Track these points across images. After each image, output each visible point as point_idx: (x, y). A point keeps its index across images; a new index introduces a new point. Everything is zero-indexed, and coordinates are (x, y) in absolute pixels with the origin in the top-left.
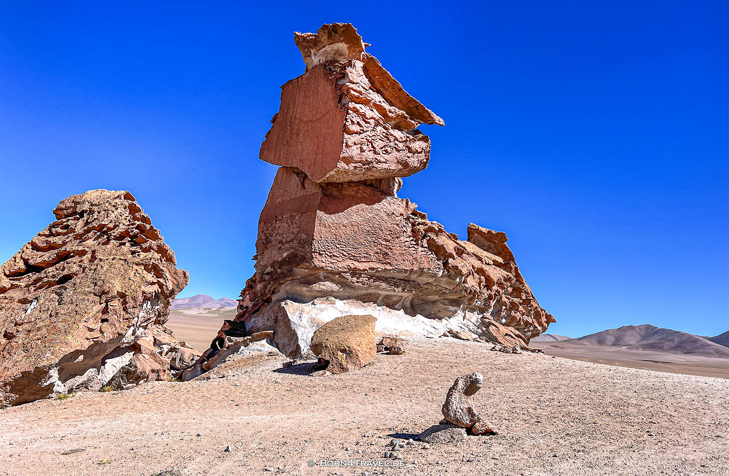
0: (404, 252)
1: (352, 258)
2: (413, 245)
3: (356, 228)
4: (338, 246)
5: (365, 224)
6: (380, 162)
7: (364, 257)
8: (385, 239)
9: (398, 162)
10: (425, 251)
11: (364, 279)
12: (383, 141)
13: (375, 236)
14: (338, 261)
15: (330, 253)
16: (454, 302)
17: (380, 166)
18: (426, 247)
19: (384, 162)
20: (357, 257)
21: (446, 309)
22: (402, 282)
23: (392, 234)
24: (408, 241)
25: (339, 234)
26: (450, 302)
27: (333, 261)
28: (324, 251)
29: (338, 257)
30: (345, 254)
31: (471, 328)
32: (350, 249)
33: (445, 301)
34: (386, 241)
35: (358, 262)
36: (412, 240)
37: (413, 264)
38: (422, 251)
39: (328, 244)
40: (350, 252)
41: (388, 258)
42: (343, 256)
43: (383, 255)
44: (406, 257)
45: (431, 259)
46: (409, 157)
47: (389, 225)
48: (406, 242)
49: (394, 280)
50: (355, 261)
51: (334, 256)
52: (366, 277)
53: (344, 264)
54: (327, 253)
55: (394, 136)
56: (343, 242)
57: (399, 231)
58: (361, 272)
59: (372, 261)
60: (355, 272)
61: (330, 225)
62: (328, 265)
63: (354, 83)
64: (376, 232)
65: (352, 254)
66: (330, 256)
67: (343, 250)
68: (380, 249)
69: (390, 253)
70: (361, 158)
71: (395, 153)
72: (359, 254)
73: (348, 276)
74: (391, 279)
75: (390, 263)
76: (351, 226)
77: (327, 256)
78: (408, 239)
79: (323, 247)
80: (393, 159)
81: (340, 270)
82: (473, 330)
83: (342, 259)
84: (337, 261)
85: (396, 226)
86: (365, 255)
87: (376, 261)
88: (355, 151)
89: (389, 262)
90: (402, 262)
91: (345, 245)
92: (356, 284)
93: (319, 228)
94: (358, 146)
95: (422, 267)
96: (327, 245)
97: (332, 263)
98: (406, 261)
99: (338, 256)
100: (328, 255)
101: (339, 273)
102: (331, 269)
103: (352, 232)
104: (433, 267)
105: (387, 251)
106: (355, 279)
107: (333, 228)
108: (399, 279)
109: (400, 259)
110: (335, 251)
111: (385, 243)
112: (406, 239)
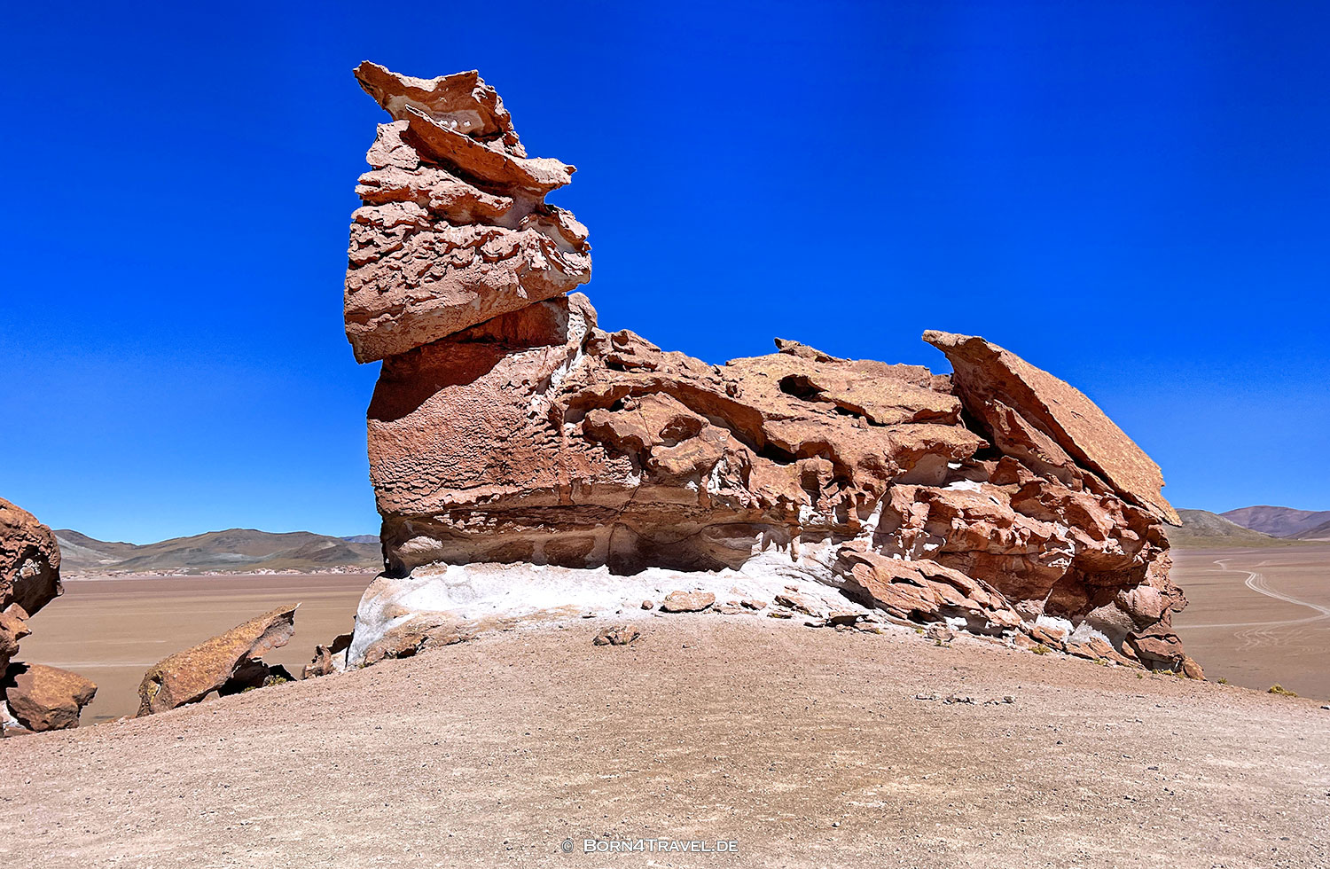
0: (533, 455)
1: (449, 484)
2: (550, 438)
3: (443, 427)
4: (419, 468)
5: (460, 418)
6: (418, 300)
7: (469, 478)
8: (499, 437)
9: (466, 287)
10: (577, 444)
11: (476, 519)
12: (426, 258)
13: (480, 435)
14: (423, 496)
15: (407, 483)
16: (737, 529)
17: (420, 308)
18: (579, 436)
19: (428, 299)
20: (456, 481)
21: (722, 546)
22: (558, 511)
23: (508, 424)
24: (538, 432)
25: (412, 446)
26: (726, 530)
27: (413, 497)
28: (393, 483)
29: (422, 488)
30: (433, 479)
31: (819, 574)
32: (439, 469)
33: (715, 529)
34: (503, 440)
35: (462, 489)
36: (548, 428)
37: (557, 474)
38: (571, 446)
39: (397, 469)
40: (441, 475)
41: (509, 472)
42: (430, 485)
43: (501, 468)
44: (539, 464)
45: (593, 458)
46: (485, 273)
47: (501, 409)
48: (535, 433)
49: (540, 511)
50: (456, 489)
51: (414, 487)
52: (480, 515)
53: (435, 499)
54: (399, 484)
55: (446, 242)
56: (424, 459)
57: (519, 416)
58: (469, 508)
59: (484, 484)
60: (457, 511)
61: (393, 433)
62: (405, 506)
63: (380, 168)
64: (480, 428)
65: (446, 477)
66: (408, 489)
67: (427, 474)
68: (493, 458)
69: (509, 462)
70: (383, 304)
71: (453, 274)
72: (459, 474)
73: (446, 519)
74: (532, 510)
75: (512, 482)
76: (432, 427)
77: (400, 490)
78: (539, 428)
79: (390, 476)
80: (450, 285)
81: (428, 510)
82: (824, 578)
83: (430, 490)
84: (420, 497)
85: (513, 408)
86: (471, 474)
87: (491, 481)
88: (366, 297)
89: (511, 478)
90: (534, 476)
91: (430, 465)
92: (466, 531)
93: (375, 443)
94: (372, 285)
95: (575, 476)
96: (397, 471)
97: (412, 501)
98: (542, 471)
99: (422, 485)
100: (402, 488)
101: (430, 517)
102: (411, 512)
103: (437, 436)
104: (601, 472)
105: (504, 459)
106: (461, 523)
107: (399, 437)
108: (549, 508)
109: (530, 469)
110: (412, 478)
111: (499, 445)
112: (535, 429)
